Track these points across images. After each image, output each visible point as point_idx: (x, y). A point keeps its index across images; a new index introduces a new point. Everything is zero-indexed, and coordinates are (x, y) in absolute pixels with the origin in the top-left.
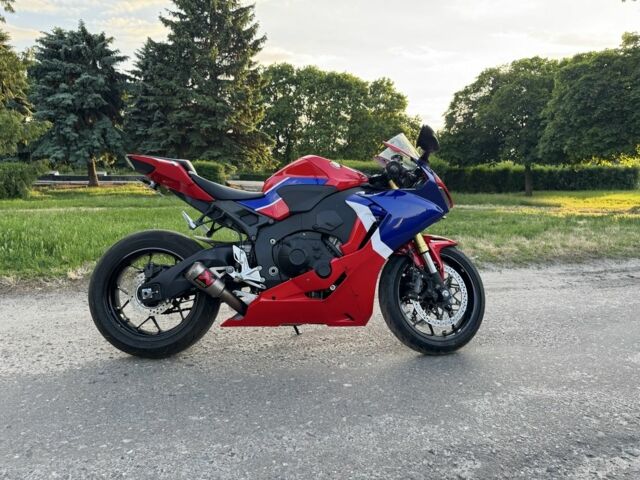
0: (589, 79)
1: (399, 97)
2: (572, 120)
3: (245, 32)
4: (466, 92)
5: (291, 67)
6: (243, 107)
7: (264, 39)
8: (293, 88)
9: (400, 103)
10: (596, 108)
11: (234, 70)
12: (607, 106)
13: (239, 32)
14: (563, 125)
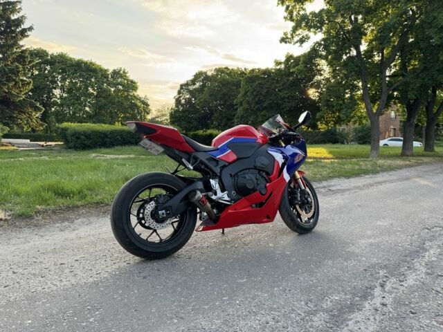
0: (260, 84)
1: (132, 82)
2: (252, 106)
3: (14, 21)
4: (187, 84)
5: (45, 51)
6: (14, 80)
7: (31, 29)
8: (48, 68)
9: (134, 86)
10: (265, 101)
11: (4, 50)
12: (270, 100)
13: (8, 20)
14: (248, 109)
